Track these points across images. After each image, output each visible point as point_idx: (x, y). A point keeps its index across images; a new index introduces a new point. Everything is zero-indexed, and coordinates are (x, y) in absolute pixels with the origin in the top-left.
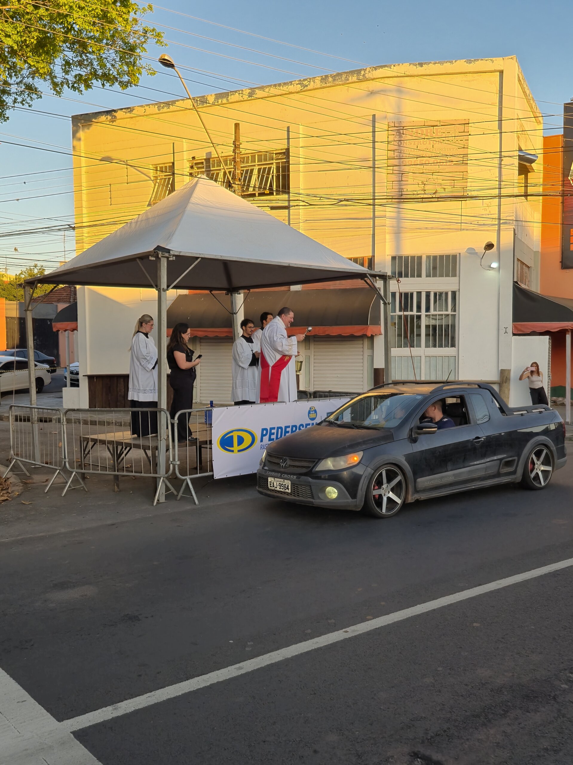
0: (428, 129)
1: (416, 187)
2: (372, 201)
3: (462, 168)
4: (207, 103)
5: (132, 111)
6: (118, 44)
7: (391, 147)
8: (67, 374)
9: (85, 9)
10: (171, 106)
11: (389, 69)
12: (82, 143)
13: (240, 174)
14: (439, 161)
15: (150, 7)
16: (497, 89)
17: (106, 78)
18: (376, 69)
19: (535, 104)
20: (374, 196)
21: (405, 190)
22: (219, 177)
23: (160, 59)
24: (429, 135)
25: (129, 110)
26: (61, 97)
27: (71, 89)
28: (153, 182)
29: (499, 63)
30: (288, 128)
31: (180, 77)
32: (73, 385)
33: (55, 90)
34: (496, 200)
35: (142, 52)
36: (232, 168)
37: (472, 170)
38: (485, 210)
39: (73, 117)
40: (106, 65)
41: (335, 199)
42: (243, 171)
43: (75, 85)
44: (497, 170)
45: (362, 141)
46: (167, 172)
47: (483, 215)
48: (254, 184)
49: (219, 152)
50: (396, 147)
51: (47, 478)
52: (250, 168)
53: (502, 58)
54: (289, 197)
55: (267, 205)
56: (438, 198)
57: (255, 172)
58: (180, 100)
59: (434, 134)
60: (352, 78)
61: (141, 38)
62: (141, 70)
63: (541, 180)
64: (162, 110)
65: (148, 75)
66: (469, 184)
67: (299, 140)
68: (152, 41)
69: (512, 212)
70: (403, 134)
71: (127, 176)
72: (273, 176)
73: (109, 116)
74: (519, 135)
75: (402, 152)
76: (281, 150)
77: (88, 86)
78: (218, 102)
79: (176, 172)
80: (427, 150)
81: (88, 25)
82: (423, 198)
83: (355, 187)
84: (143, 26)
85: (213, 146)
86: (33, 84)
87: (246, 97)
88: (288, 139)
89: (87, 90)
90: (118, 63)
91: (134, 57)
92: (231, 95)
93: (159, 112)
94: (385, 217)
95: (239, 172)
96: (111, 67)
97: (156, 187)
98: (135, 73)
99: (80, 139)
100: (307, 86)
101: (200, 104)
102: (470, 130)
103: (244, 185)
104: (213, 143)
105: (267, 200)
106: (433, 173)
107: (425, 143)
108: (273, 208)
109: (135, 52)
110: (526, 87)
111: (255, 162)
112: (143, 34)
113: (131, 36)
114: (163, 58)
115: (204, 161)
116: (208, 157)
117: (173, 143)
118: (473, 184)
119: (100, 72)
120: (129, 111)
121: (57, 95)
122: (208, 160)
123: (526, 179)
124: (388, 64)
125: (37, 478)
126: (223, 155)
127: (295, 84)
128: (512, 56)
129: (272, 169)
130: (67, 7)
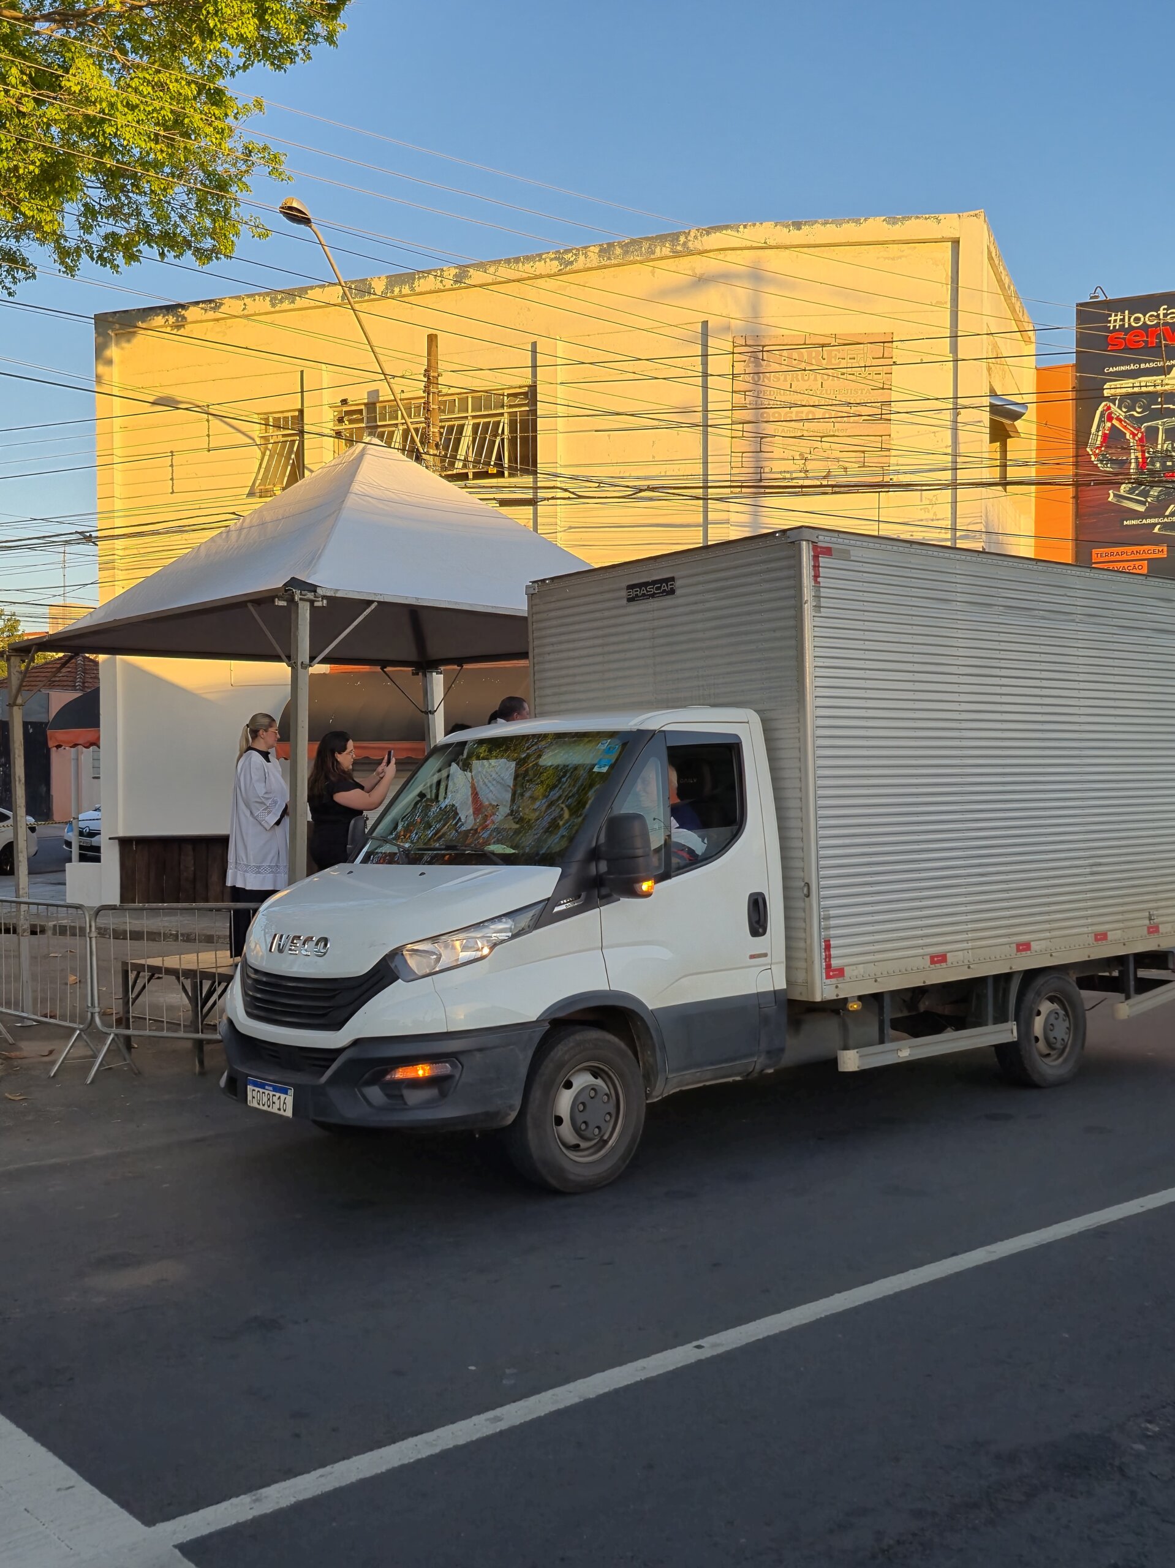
0: (812, 351)
1: (789, 465)
2: (701, 490)
3: (879, 428)
4: (370, 293)
5: (219, 307)
6: (192, 174)
7: (739, 385)
8: (72, 836)
9: (140, 110)
10: (297, 298)
11: (735, 234)
12: (115, 369)
13: (437, 435)
14: (833, 414)
15: (259, 105)
16: (947, 275)
17: (169, 241)
18: (708, 233)
19: (1021, 303)
20: (706, 481)
21: (767, 470)
22: (394, 440)
23: (283, 208)
24: (814, 362)
25: (212, 305)
26: (76, 277)
27: (97, 263)
28: (260, 449)
29: (950, 224)
30: (534, 345)
31: (321, 244)
32: (83, 858)
33: (62, 263)
34: (948, 493)
35: (242, 191)
36: (421, 422)
37: (901, 433)
38: (927, 510)
39: (98, 318)
40: (170, 218)
41: (628, 487)
42: (443, 427)
43: (106, 255)
44: (949, 432)
45: (682, 373)
46: (288, 429)
47: (922, 520)
48: (464, 453)
49: (397, 390)
50: (749, 386)
51: (50, 1048)
52: (457, 423)
53: (956, 215)
54: (535, 482)
55: (491, 496)
56: (833, 486)
57: (468, 431)
58: (316, 286)
59: (824, 362)
60: (661, 249)
61: (239, 165)
62: (239, 227)
63: (1034, 454)
64: (279, 305)
65: (253, 237)
66: (893, 460)
67: (556, 369)
68: (260, 170)
69: (979, 515)
70: (763, 360)
71: (208, 436)
72: (503, 440)
73: (171, 317)
74: (991, 364)
75: (761, 395)
76: (520, 387)
77: (131, 257)
78: (393, 292)
79: (306, 428)
80: (811, 393)
81: (145, 140)
82: (802, 487)
83: (668, 462)
84: (245, 140)
85: (386, 379)
86: (18, 250)
87: (448, 284)
88: (534, 367)
89: (130, 264)
90: (193, 212)
91: (224, 200)
92: (419, 278)
93: (273, 309)
94: (727, 522)
95: (436, 430)
96: (178, 220)
97: (266, 458)
98: (227, 233)
99: (109, 362)
100: (571, 263)
101: (355, 294)
102: (894, 354)
103: (445, 456)
104: (385, 375)
105: (491, 487)
106: (822, 437)
107: (806, 378)
108: (503, 503)
109: (227, 191)
110: (1003, 271)
111: (467, 411)
112: (242, 157)
113: (219, 158)
114: (288, 205)
115: (363, 407)
116: (372, 400)
117: (302, 372)
118: (902, 461)
119: (156, 230)
120: (211, 308)
121: (68, 274)
122: (371, 406)
123: (1004, 451)
124: (732, 224)
125: (31, 1049)
126: (404, 396)
127: (548, 260)
128: (977, 212)
129: (501, 424)
130: (104, 104)
